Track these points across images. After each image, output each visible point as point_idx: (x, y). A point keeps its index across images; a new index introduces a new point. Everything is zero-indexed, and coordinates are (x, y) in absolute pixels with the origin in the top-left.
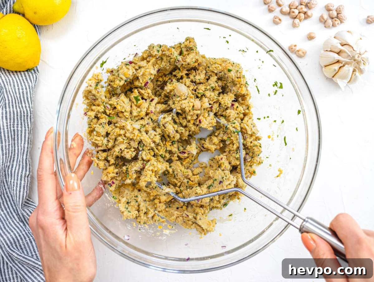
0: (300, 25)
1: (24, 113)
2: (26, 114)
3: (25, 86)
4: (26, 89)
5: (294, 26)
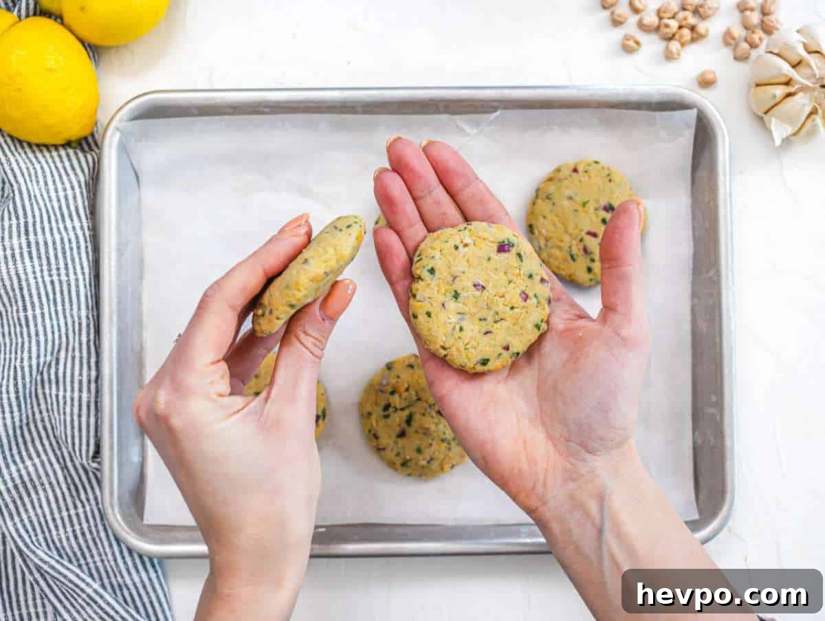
0: (682, 54)
1: (70, 241)
2: (74, 245)
3: (71, 182)
4: (73, 188)
5: (669, 56)
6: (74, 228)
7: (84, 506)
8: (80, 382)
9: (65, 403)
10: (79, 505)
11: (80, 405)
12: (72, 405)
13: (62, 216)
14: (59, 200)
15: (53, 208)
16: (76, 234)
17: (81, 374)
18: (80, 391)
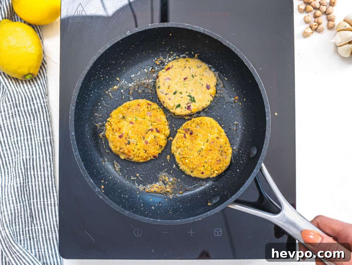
6: (37, 103)
7: (35, 226)
8: (44, 168)
9: (38, 177)
10: (33, 225)
11: (45, 177)
12: (41, 177)
13: (32, 98)
14: (30, 92)
15: (28, 96)
16: (38, 106)
17: (43, 164)
18: (44, 171)
